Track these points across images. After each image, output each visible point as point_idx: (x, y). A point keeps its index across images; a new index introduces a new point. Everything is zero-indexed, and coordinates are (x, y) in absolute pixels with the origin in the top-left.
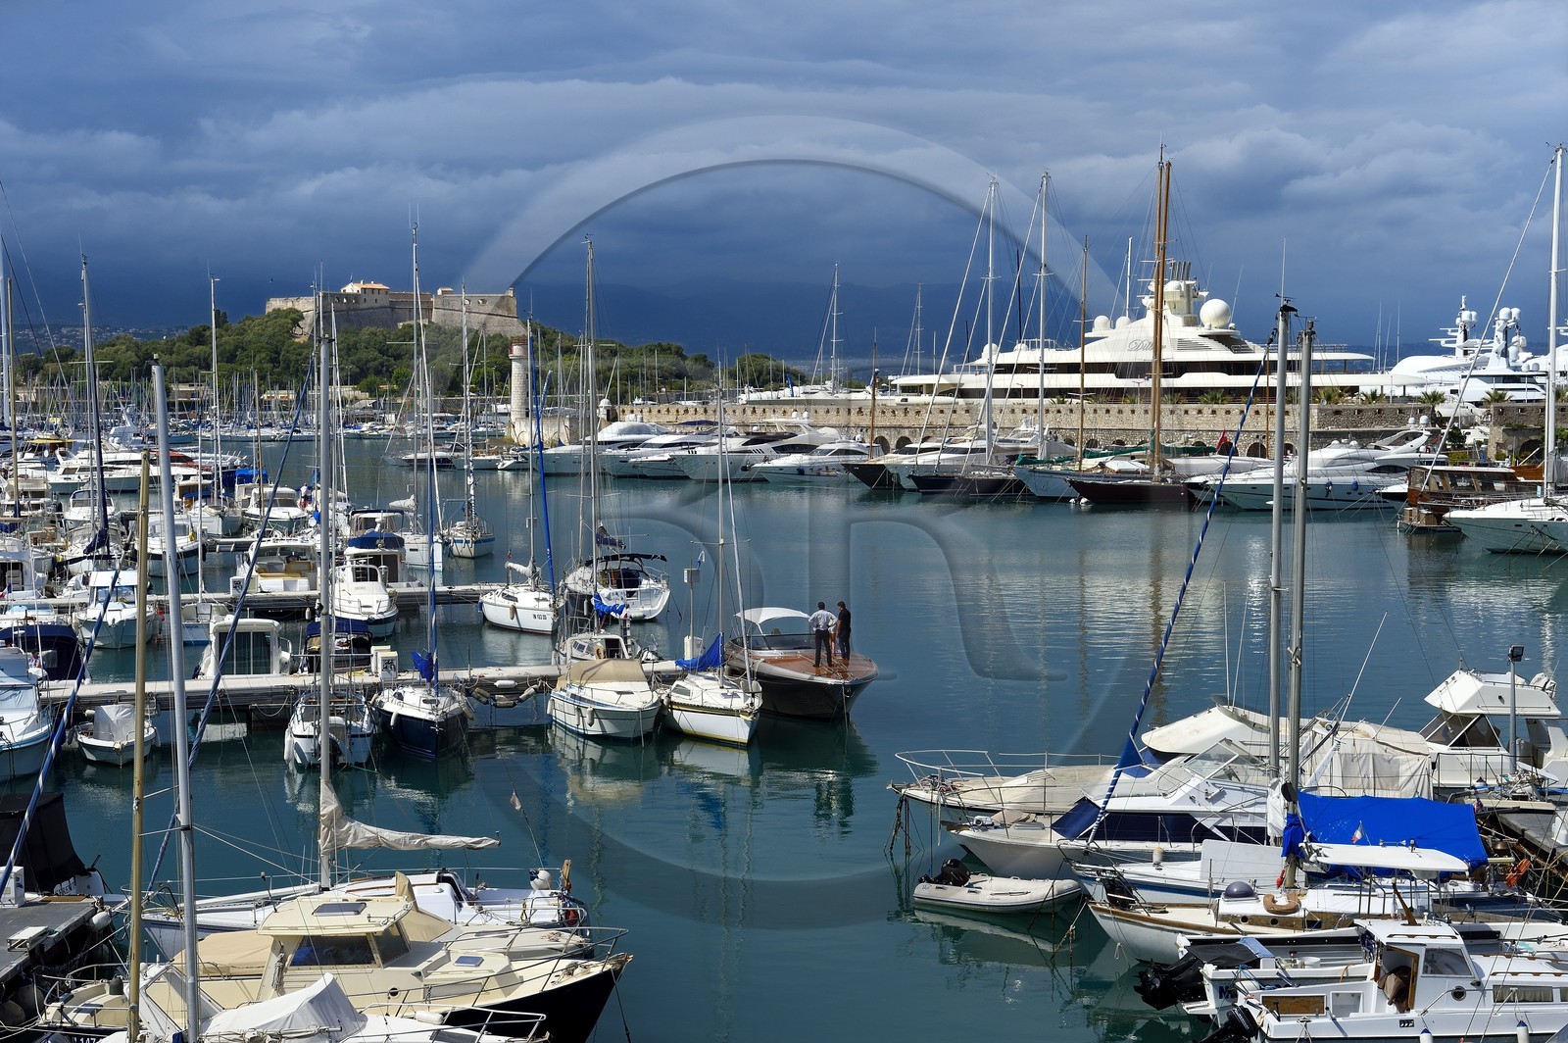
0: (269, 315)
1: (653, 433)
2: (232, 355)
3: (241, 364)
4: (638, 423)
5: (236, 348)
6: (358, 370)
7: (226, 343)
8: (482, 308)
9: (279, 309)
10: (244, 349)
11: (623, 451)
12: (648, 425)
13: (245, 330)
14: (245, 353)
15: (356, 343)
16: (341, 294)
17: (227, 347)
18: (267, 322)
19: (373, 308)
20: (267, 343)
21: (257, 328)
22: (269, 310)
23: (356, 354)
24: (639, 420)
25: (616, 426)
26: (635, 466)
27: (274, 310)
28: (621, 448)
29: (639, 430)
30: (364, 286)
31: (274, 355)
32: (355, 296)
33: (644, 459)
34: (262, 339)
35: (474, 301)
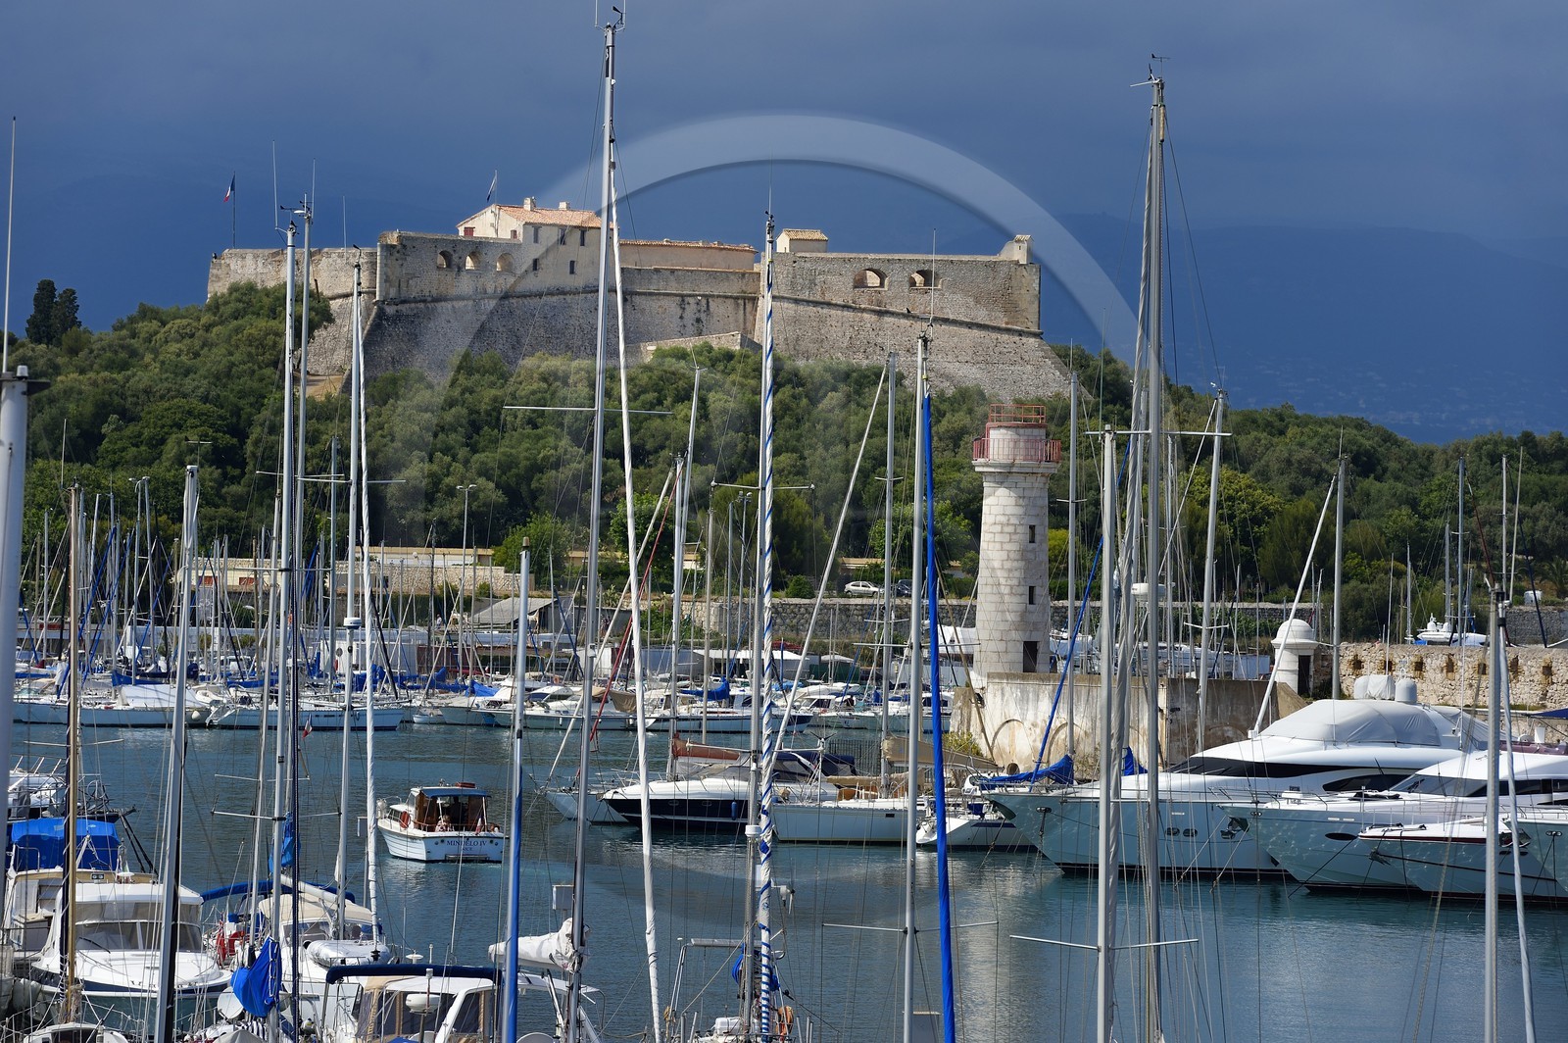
0: (216, 306)
1: (1451, 744)
2: (84, 434)
3: (114, 466)
4: (1398, 706)
5: (102, 411)
6: (497, 497)
7: (68, 393)
8: (920, 299)
9: (251, 288)
10: (127, 417)
11: (1343, 803)
12: (1432, 713)
13: (133, 353)
14: (131, 429)
15: (497, 405)
16: (456, 243)
17: (72, 407)
18: (208, 328)
19: (561, 292)
20: (205, 399)
21: (174, 347)
22: (218, 287)
23: (495, 441)
24: (1400, 694)
25: (1325, 712)
26: (1379, 852)
27: (234, 289)
28: (1333, 788)
29: (1400, 730)
30: (536, 218)
31: (227, 440)
32: (506, 251)
33: (1411, 831)
34: (189, 384)
35: (896, 276)
